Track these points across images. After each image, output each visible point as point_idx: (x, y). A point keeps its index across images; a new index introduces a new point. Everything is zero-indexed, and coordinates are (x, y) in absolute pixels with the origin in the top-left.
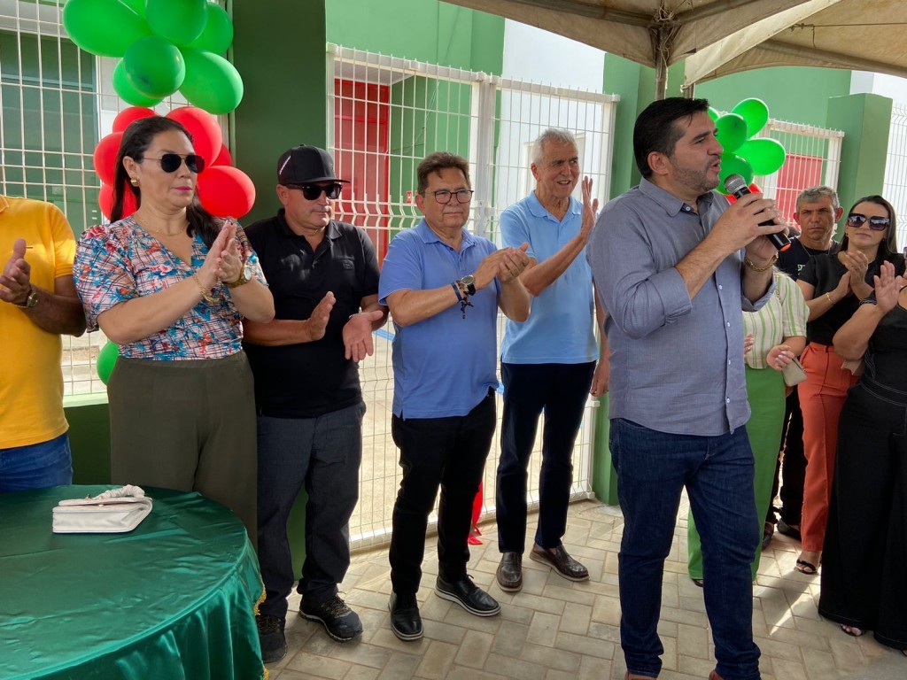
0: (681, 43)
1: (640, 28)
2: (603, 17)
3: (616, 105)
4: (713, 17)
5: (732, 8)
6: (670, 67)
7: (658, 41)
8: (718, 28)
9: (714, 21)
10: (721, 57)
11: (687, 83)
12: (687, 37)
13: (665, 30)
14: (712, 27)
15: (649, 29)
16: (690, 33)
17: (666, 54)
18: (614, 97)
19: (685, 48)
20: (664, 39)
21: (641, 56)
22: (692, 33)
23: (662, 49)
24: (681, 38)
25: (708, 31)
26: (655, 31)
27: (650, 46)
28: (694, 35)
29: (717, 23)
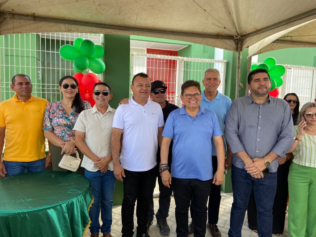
0: (245, 44)
1: (231, 40)
2: (217, 38)
3: (226, 63)
4: (253, 37)
5: (257, 34)
6: (242, 51)
7: (238, 44)
8: (255, 40)
9: (253, 38)
10: (258, 48)
11: (249, 56)
12: (246, 42)
13: (240, 40)
14: (253, 40)
15: (234, 40)
16: (247, 41)
17: (240, 48)
18: (225, 61)
19: (246, 46)
20: (240, 43)
21: (232, 48)
22: (248, 41)
23: (239, 46)
24: (245, 43)
25: (252, 41)
26: (237, 41)
27: (235, 45)
28: (248, 42)
29: (254, 38)
